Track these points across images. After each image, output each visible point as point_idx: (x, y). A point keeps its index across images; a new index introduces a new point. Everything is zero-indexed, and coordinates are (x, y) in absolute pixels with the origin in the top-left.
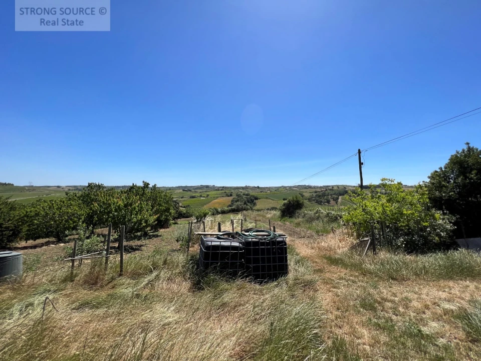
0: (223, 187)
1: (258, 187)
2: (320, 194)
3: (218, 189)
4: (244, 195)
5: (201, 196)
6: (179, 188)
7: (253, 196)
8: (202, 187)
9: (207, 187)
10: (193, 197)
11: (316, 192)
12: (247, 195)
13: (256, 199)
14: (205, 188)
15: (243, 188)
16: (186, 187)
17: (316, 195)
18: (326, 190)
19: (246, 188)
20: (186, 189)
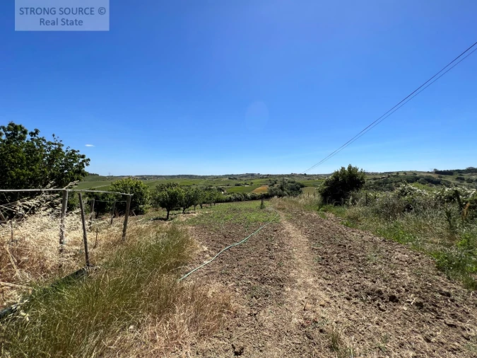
0: (268, 175)
1: (305, 174)
2: (381, 181)
3: (263, 177)
4: (289, 182)
5: (246, 184)
6: (226, 176)
7: (299, 184)
8: (247, 175)
9: (252, 175)
10: (238, 185)
11: (375, 179)
12: (293, 182)
13: (302, 186)
14: (250, 177)
15: (288, 176)
16: (232, 175)
17: (375, 183)
18: (389, 177)
19: (292, 175)
20: (232, 177)
